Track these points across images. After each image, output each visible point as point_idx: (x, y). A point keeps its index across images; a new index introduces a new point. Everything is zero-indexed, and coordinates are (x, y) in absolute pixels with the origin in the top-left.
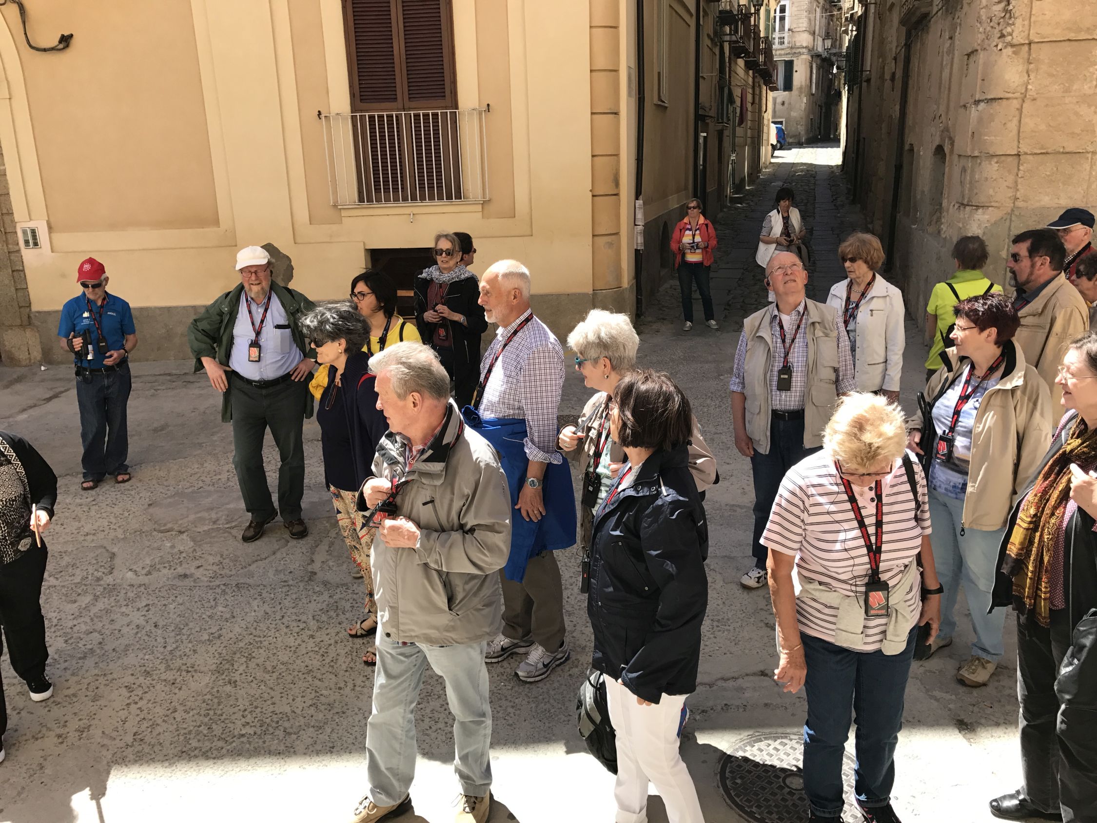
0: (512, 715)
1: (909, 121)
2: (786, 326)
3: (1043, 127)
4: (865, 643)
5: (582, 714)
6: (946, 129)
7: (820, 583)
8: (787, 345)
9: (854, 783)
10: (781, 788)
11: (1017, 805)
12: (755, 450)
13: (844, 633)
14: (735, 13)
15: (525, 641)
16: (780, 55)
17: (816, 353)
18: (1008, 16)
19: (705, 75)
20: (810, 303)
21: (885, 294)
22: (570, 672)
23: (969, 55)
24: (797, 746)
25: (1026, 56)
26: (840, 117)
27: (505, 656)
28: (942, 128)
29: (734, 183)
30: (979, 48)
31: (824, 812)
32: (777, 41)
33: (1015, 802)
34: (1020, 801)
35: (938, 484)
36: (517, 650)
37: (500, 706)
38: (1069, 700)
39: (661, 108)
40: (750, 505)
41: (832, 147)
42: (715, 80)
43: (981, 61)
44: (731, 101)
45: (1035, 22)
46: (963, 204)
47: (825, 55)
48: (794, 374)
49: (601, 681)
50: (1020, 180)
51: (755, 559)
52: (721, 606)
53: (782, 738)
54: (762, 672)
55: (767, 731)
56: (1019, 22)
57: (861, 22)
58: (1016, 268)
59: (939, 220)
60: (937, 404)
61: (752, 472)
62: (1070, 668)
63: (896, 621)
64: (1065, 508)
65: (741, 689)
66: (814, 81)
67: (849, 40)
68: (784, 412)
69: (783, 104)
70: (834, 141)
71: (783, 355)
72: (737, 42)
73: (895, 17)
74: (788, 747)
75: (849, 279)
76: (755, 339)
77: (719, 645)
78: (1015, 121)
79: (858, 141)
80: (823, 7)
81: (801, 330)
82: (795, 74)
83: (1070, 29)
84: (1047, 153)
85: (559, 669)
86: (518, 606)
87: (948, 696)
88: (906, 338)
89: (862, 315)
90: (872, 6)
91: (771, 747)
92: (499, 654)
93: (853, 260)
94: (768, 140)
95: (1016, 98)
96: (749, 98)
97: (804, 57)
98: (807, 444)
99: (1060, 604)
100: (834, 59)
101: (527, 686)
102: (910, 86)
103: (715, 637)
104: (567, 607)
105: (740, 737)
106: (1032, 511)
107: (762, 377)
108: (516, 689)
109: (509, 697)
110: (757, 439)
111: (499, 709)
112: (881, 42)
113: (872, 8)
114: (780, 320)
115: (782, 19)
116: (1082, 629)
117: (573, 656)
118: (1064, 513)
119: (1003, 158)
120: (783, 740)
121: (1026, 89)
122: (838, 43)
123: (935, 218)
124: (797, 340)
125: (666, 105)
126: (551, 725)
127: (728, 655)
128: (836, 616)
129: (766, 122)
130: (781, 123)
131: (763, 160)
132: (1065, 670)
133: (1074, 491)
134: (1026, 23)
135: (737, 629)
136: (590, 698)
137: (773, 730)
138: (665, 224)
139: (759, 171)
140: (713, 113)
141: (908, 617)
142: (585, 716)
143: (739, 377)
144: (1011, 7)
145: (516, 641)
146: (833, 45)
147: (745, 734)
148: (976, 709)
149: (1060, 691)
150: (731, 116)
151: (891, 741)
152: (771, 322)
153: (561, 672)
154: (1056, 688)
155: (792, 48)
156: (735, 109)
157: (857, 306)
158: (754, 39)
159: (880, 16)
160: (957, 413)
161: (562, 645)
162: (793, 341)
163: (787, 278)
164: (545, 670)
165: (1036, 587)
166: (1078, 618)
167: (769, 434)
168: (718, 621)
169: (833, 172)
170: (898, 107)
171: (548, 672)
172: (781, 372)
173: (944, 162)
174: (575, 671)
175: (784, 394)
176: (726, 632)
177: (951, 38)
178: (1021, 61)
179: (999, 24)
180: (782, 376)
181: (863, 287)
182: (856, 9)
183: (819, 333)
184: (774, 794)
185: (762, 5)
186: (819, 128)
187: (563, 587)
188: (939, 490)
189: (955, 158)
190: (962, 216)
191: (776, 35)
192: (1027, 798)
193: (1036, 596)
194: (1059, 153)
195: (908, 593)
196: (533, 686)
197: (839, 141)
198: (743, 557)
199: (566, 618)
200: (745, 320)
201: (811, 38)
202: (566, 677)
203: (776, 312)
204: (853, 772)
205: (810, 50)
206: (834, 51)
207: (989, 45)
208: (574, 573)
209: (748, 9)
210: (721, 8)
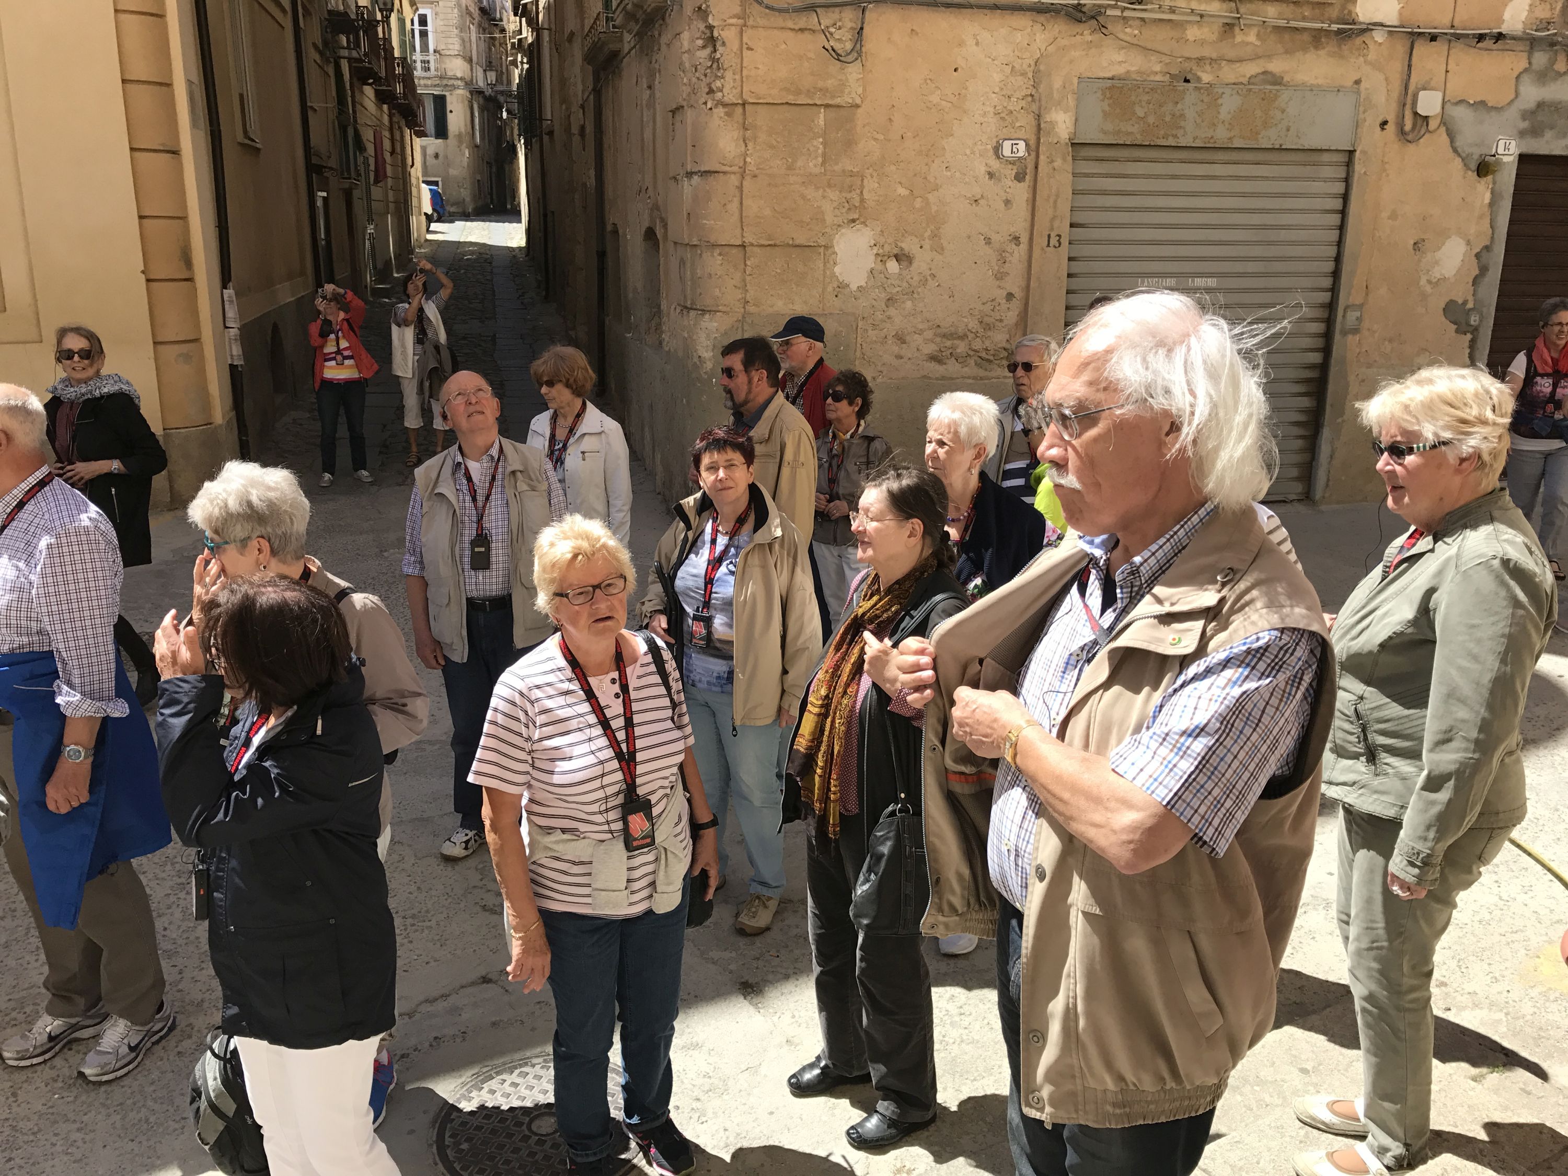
0: (80, 1143)
1: (609, 192)
2: (475, 477)
3: (767, 212)
4: (631, 904)
5: (202, 1109)
6: (656, 207)
7: (564, 831)
8: (480, 504)
9: (621, 1102)
10: (526, 1138)
11: (818, 1075)
12: (446, 658)
13: (603, 893)
14: (353, 16)
15: (90, 1017)
16: (426, 86)
17: (521, 514)
18: (715, 66)
19: (316, 106)
20: (506, 443)
21: (599, 430)
22: (179, 1049)
23: (674, 112)
24: (542, 1072)
25: (741, 120)
26: (518, 180)
27: (57, 1048)
28: (650, 206)
29: (375, 268)
30: (684, 104)
31: (587, 1155)
32: (419, 65)
33: (817, 1071)
34: (822, 1069)
35: (697, 678)
36: (77, 1035)
37: (56, 1135)
38: (867, 925)
39: (250, 149)
40: (444, 738)
41: (510, 222)
42: (332, 115)
43: (689, 121)
44: (360, 146)
45: (748, 77)
46: (686, 307)
47: (489, 92)
48: (494, 545)
49: (231, 1047)
50: (748, 278)
51: (460, 816)
52: (415, 894)
53: (521, 1066)
54: (484, 978)
55: (500, 1061)
56: (729, 75)
57: (533, 52)
58: (732, 385)
59: (658, 327)
60: (679, 574)
61: (444, 690)
62: (866, 887)
63: (666, 865)
64: (858, 684)
65: (455, 1011)
66: (477, 127)
67: (520, 76)
68: (484, 599)
69: (437, 156)
70: (512, 214)
71: (474, 519)
72: (359, 60)
73: (577, 52)
74: (530, 1077)
75: (552, 411)
76: (435, 498)
77: (417, 952)
78: (736, 201)
79: (545, 216)
80: (480, 25)
81: (498, 483)
82: (449, 115)
83: (787, 90)
84: (775, 245)
85: (158, 1048)
86: (74, 962)
87: (727, 955)
88: (633, 485)
89: (572, 459)
90: (546, 33)
91: (507, 1084)
92: (45, 1048)
93: (550, 384)
94: (420, 207)
95: (734, 173)
96: (387, 144)
97: (460, 92)
98: (519, 644)
99: (854, 808)
100: (501, 99)
101: (103, 1089)
102: (606, 146)
103: (411, 942)
104: (164, 945)
105: (460, 1081)
106: (823, 692)
107: (448, 552)
108: (84, 1098)
109: (71, 1116)
110: (448, 641)
111: (54, 1139)
112: (562, 83)
113: (546, 35)
114: (467, 469)
115: (424, 34)
116: (879, 834)
117: (182, 1022)
118: (857, 691)
119: (727, 249)
120: (523, 1069)
121: (745, 162)
122: (505, 77)
123: (653, 323)
124: (493, 497)
125: (258, 146)
126: (152, 1143)
127: (433, 964)
128: (590, 874)
129: (414, 181)
130: (436, 183)
131: (415, 235)
132: (861, 889)
133: (870, 663)
134: (738, 77)
135: (442, 923)
136: (215, 1079)
137: (507, 1059)
138: (275, 328)
139: (412, 252)
140: (333, 163)
141: (681, 855)
142: (209, 1110)
143: (414, 554)
144: (718, 55)
145: (73, 1021)
146: (499, 80)
147: (467, 1075)
148: (761, 964)
149: (857, 916)
150: (362, 169)
151: (667, 1033)
152: (453, 474)
153: (162, 1053)
154: (851, 914)
155: (441, 78)
156: (366, 159)
157: (565, 447)
158: (386, 59)
159: (557, 47)
160: (709, 581)
161: (160, 1008)
162: (487, 498)
163: (472, 409)
164: (133, 1055)
165: (826, 788)
166: (874, 822)
167: (465, 633)
168: (413, 916)
169: (514, 256)
170: (592, 173)
171: (139, 1059)
172: (474, 543)
173: (658, 251)
174: (187, 1044)
175: (480, 575)
176: (426, 932)
177: (650, 87)
178: (736, 125)
179: (706, 75)
180: (477, 550)
181: (570, 420)
182: (524, 35)
183: (522, 486)
184: (516, 1150)
185: (392, 10)
186: (491, 194)
187: (154, 914)
188: (699, 685)
189: (671, 246)
190: (686, 323)
191: (418, 56)
192: (829, 1063)
193: (825, 799)
194: (788, 245)
195: (677, 824)
196: (114, 1087)
197: (519, 213)
198: (442, 816)
199: (163, 963)
200: (417, 471)
201: (466, 66)
202: (171, 1058)
203: (459, 459)
204: (620, 1089)
205: (468, 83)
206: (500, 88)
207: (697, 102)
208: (172, 888)
209: (372, 13)
210: (330, 7)
